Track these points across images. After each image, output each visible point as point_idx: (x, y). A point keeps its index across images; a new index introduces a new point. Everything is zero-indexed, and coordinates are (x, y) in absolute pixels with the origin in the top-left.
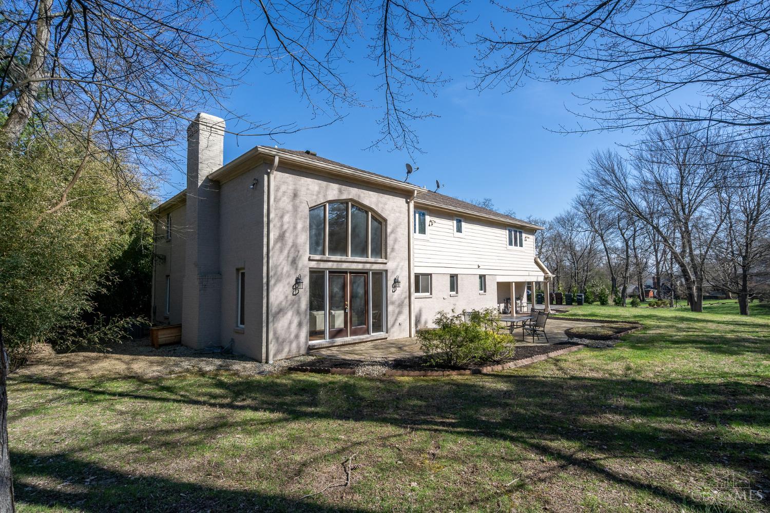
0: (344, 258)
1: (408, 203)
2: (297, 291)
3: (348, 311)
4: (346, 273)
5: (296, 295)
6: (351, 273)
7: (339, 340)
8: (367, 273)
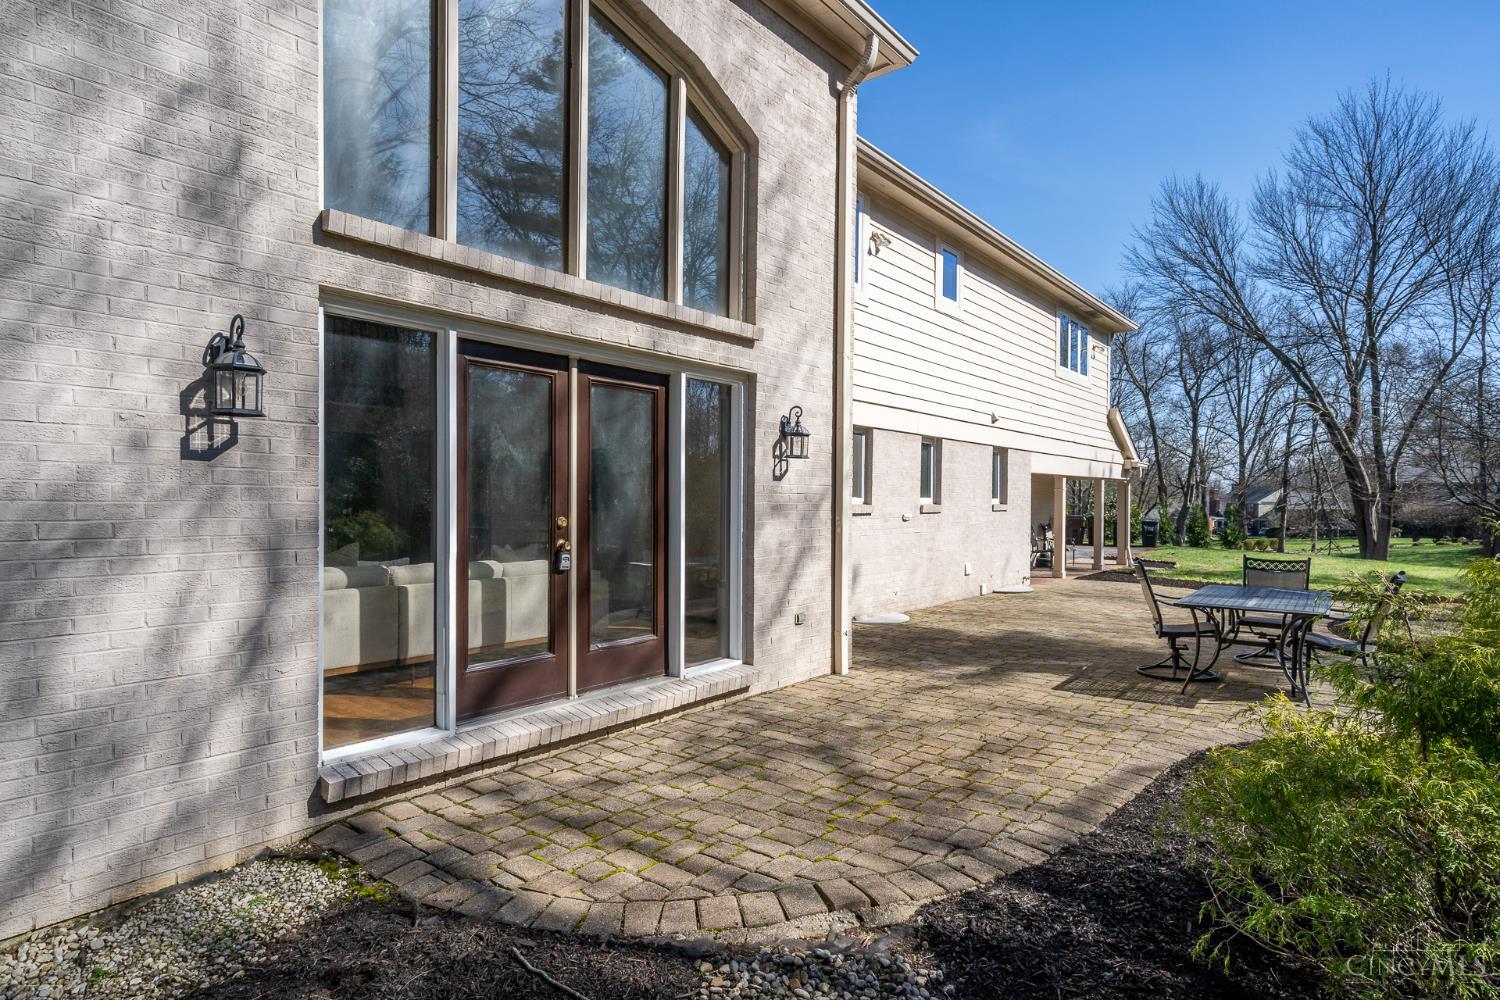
0: (551, 277)
1: (838, 96)
2: (222, 433)
3: (570, 562)
4: (563, 363)
5: (210, 454)
6: (586, 367)
7: (514, 730)
8: (664, 380)
